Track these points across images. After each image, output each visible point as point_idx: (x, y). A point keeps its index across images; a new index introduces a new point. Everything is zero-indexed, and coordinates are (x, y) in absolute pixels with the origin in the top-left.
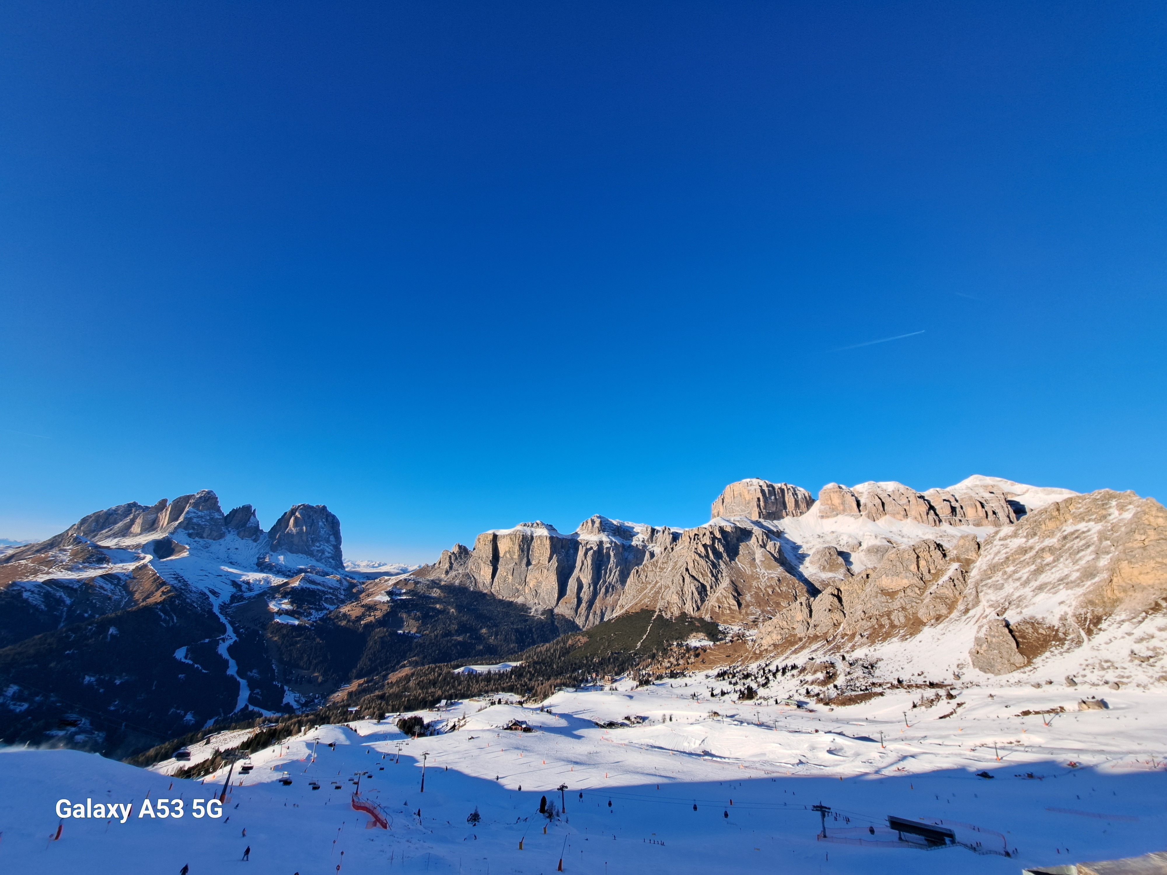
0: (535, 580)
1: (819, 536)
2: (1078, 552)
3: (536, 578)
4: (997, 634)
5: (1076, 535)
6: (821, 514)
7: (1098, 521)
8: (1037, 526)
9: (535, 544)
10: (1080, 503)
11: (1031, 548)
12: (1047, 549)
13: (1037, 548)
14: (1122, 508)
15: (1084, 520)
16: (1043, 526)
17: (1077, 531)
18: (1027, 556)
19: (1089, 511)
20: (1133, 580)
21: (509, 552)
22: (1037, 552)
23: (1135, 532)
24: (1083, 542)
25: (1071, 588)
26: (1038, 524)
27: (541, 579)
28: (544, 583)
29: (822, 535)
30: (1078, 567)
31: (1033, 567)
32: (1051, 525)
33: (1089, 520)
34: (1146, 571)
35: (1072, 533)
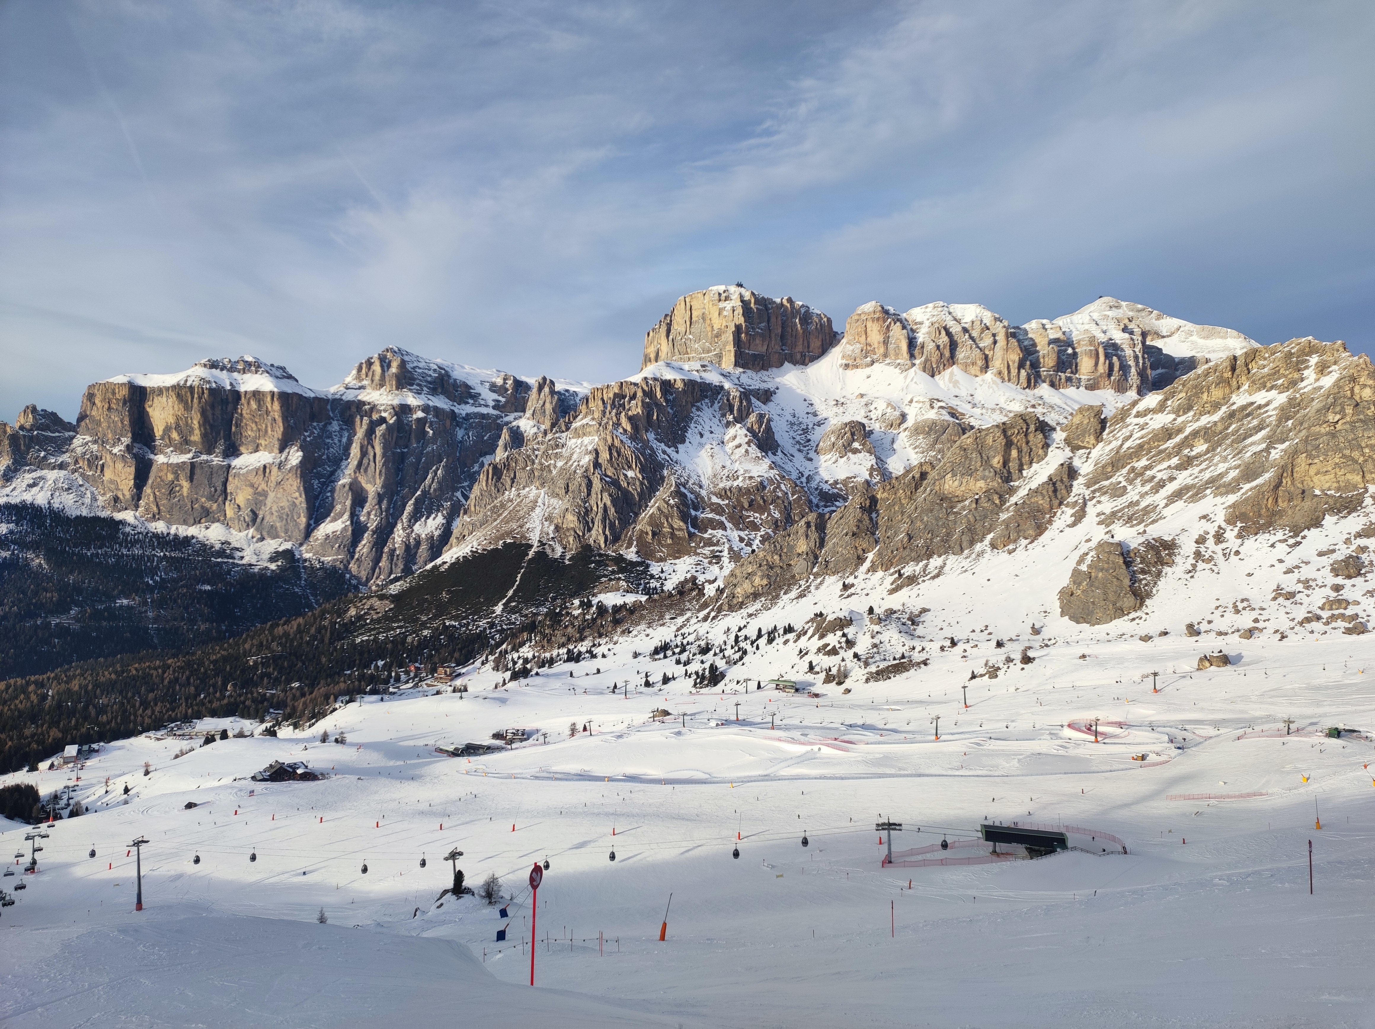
0: (250, 490)
1: (837, 403)
2: (1244, 439)
3: (252, 486)
4: (1106, 566)
5: (1247, 411)
6: (844, 362)
7: (1282, 389)
8: (1196, 394)
9: (246, 409)
10: (1265, 359)
11: (1180, 431)
12: (1202, 433)
13: (1188, 431)
14: (1322, 369)
15: (1264, 387)
16: (1205, 396)
17: (1252, 403)
18: (1170, 444)
19: (1275, 373)
20: (1305, 483)
21: (177, 427)
22: (1186, 438)
23: (1329, 409)
24: (1255, 422)
25: (1222, 494)
26: (1198, 390)
27: (263, 486)
28: (271, 495)
29: (842, 400)
30: (1239, 462)
31: (1175, 461)
32: (1217, 394)
33: (1272, 388)
34: (1325, 470)
35: (1244, 408)
